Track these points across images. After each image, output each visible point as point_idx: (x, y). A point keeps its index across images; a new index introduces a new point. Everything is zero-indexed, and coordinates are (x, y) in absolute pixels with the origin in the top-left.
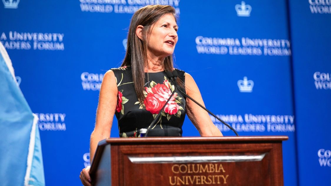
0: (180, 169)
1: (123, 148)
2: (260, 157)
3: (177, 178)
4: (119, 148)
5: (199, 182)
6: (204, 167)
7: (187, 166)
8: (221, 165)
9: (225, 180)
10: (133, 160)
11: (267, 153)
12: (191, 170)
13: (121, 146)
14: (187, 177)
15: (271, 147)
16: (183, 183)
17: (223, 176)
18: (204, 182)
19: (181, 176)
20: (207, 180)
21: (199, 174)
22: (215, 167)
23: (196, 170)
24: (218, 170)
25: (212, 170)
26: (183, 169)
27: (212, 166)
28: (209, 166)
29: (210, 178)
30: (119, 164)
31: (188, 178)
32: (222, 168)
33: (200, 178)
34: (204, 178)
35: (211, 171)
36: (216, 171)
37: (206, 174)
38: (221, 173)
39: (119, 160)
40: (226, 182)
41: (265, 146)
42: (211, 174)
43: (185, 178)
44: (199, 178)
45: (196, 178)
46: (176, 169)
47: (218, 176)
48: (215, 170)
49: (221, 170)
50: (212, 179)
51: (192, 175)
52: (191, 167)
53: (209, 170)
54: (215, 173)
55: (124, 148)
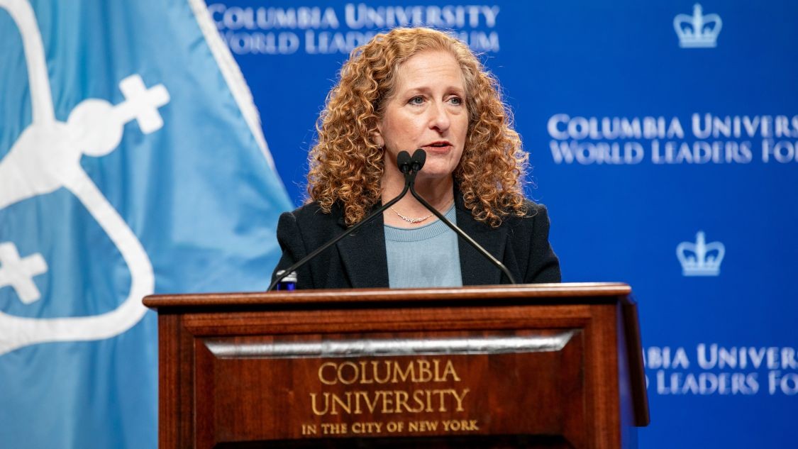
0: (339, 373)
1: (190, 320)
2: (556, 342)
3: (330, 398)
4: (179, 320)
5: (389, 406)
6: (404, 368)
7: (360, 367)
8: (450, 363)
9: (459, 401)
10: (217, 349)
11: (578, 330)
12: (369, 376)
13: (187, 317)
14: (358, 396)
15: (587, 315)
16: (349, 411)
17: (454, 392)
18: (402, 407)
19: (341, 390)
20: (412, 403)
21: (389, 386)
22: (432, 368)
23: (382, 374)
24: (441, 376)
25: (426, 375)
26: (348, 373)
27: (425, 366)
28: (416, 366)
29: (419, 396)
30: (179, 362)
31: (362, 397)
32: (453, 372)
33: (393, 398)
34: (402, 397)
35: (421, 380)
36: (437, 379)
37: (408, 386)
38: (450, 383)
39: (179, 351)
40: (463, 406)
41: (570, 312)
42: (422, 386)
43: (353, 397)
44: (388, 397)
45: (381, 396)
46: (329, 373)
47: (442, 393)
48: (434, 376)
49: (450, 377)
50: (424, 398)
51: (371, 389)
52: (369, 367)
53: (417, 376)
54: (431, 385)
55: (194, 320)
